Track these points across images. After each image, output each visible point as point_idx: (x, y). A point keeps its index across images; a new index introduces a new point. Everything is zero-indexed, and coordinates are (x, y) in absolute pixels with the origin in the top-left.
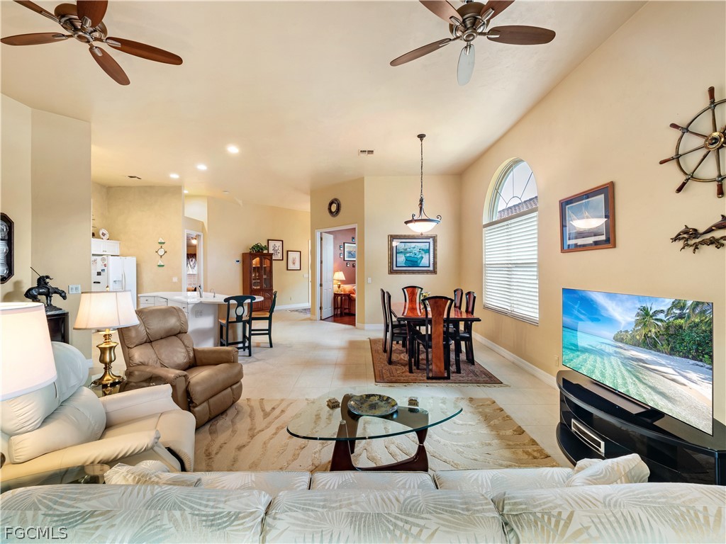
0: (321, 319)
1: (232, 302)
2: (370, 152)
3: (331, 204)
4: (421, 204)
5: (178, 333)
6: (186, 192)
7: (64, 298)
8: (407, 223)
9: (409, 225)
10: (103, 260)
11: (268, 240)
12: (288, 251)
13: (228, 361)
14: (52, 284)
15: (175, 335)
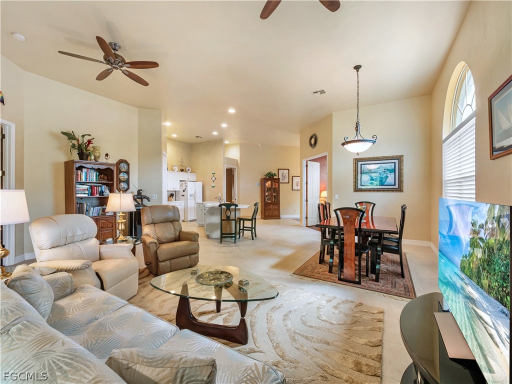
0: (307, 226)
1: (223, 207)
2: (322, 92)
3: (311, 139)
4: (357, 127)
5: (174, 221)
6: (226, 142)
7: (149, 201)
8: (343, 144)
9: (345, 146)
10: (186, 183)
11: (279, 169)
12: (293, 177)
13: (191, 240)
14: (143, 194)
15: (171, 222)
